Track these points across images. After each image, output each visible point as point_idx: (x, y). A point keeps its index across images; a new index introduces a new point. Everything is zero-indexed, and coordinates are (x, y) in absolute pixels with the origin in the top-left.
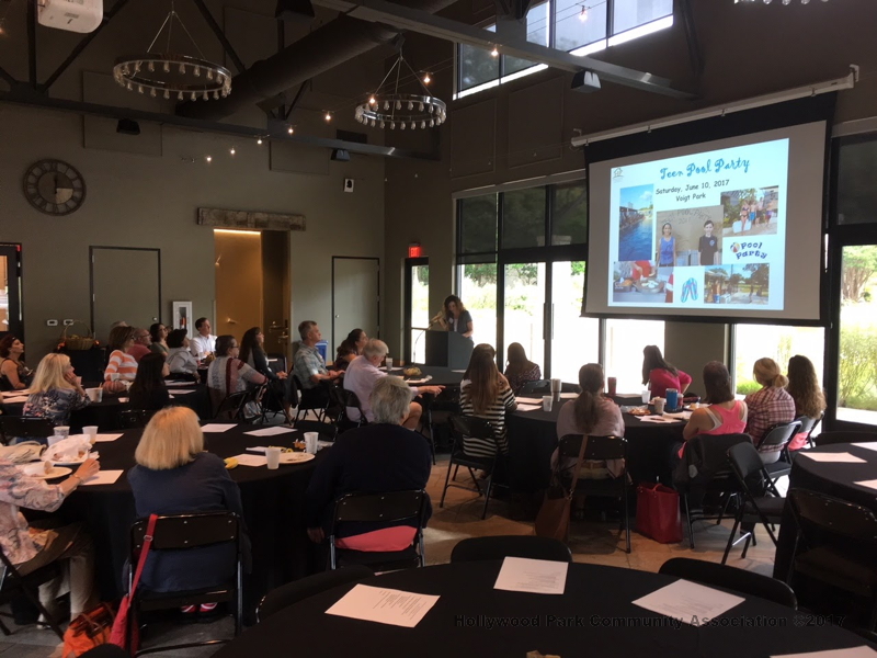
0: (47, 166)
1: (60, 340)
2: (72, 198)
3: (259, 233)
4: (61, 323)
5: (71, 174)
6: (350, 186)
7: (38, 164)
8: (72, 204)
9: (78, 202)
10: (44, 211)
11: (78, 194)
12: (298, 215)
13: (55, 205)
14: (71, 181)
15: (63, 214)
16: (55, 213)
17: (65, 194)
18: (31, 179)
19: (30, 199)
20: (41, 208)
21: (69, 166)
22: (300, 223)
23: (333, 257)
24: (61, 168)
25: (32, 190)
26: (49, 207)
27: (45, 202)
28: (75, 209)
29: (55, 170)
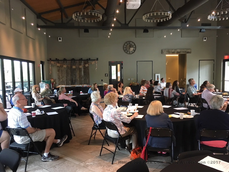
0: (128, 43)
1: (130, 83)
2: (133, 50)
3: (178, 55)
4: (131, 79)
5: (133, 44)
6: (205, 39)
7: (126, 43)
8: (133, 51)
9: (135, 51)
10: (127, 54)
11: (134, 49)
12: (189, 49)
13: (130, 52)
14: (133, 46)
15: (132, 54)
16: (130, 54)
17: (132, 49)
18: (125, 46)
19: (125, 51)
20: (126, 53)
21: (133, 42)
22: (190, 51)
23: (199, 60)
24: (131, 43)
25: (125, 49)
26: (128, 53)
27: (128, 51)
28: (134, 52)
29: (130, 44)
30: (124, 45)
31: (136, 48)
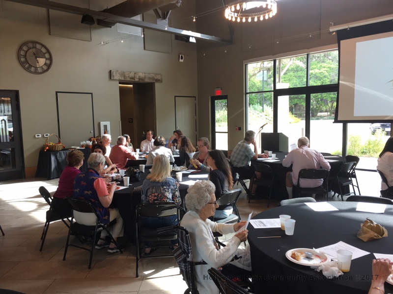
0: (31, 45)
2: (45, 64)
4: (43, 136)
5: (44, 50)
6: (182, 59)
8: (45, 67)
9: (49, 66)
10: (30, 72)
11: (48, 62)
12: (159, 74)
13: (36, 68)
14: (45, 54)
15: (41, 73)
16: (36, 73)
17: (42, 61)
18: (22, 53)
19: (22, 64)
20: (28, 70)
21: (43, 46)
22: (160, 78)
23: (175, 96)
24: (38, 46)
25: (23, 59)
26: (33, 69)
27: (30, 66)
28: (47, 70)
29: (35, 48)
30: (20, 48)
31: (51, 59)
